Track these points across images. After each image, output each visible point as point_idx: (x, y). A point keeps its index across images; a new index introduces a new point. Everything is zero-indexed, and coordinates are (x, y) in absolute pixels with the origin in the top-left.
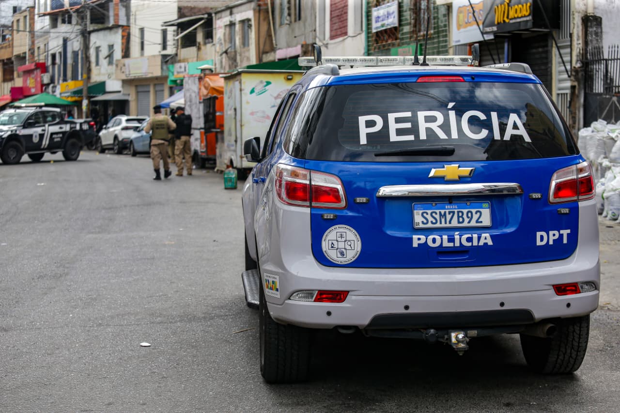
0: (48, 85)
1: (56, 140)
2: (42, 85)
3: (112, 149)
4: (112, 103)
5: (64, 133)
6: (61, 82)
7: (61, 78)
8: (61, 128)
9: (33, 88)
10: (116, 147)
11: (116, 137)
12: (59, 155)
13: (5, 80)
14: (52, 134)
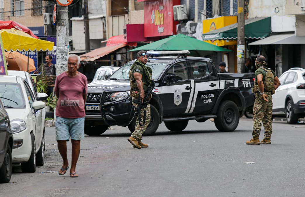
0: (184, 21)
1: (205, 102)
2: (176, 22)
3: (284, 116)
4: (280, 50)
5: (216, 92)
6: (203, 17)
7: (204, 12)
8: (212, 85)
9: (160, 25)
10: (289, 114)
11: (289, 99)
12: (210, 124)
13: (114, 13)
14: (200, 93)
